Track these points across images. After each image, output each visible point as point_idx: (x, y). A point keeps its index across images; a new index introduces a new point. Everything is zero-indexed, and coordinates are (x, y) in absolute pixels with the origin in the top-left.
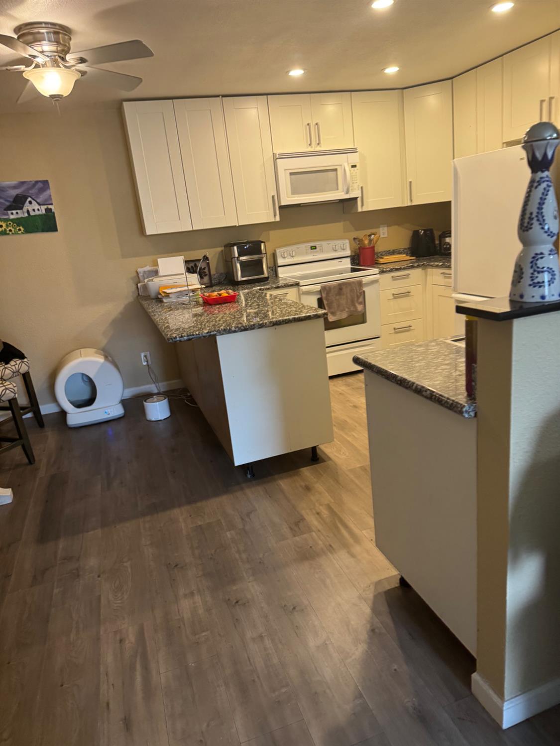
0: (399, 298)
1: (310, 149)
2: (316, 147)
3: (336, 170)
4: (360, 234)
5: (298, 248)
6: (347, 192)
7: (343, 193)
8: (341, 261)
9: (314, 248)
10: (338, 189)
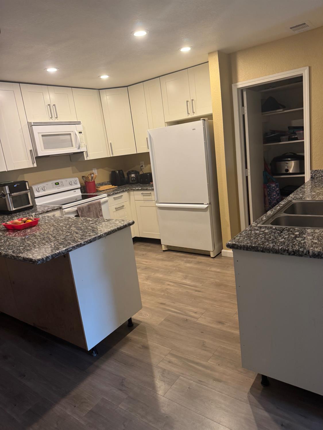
0: (118, 210)
1: (51, 121)
2: (55, 120)
3: (70, 134)
4: (86, 174)
5: (47, 184)
6: (79, 148)
7: (76, 149)
8: (75, 191)
9: (57, 184)
10: (72, 146)
